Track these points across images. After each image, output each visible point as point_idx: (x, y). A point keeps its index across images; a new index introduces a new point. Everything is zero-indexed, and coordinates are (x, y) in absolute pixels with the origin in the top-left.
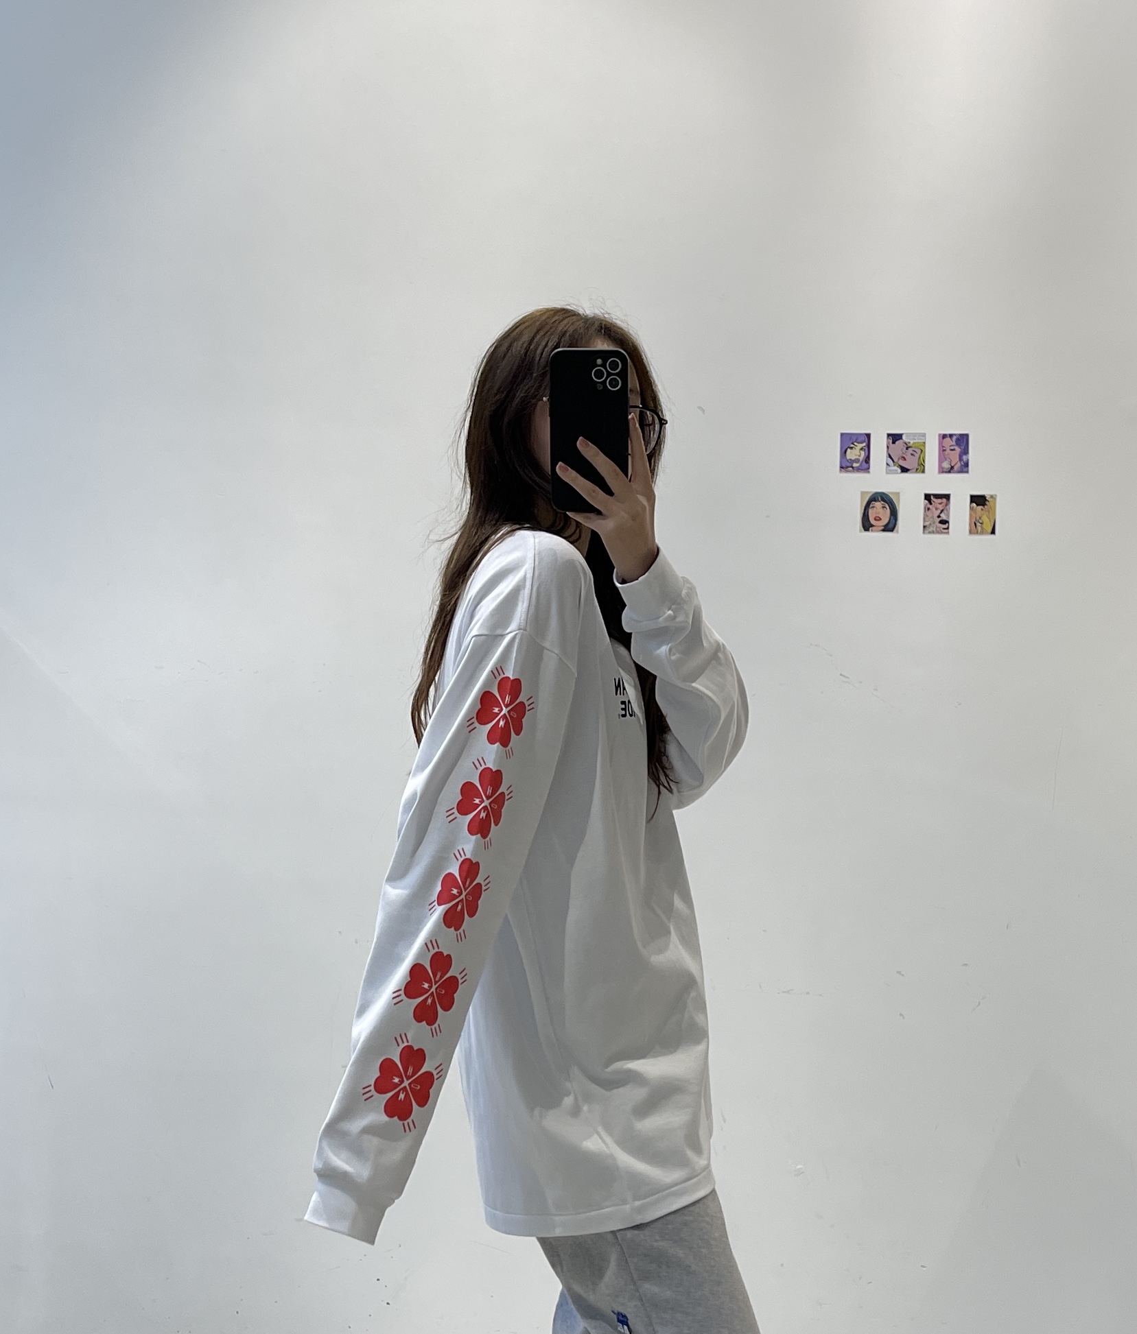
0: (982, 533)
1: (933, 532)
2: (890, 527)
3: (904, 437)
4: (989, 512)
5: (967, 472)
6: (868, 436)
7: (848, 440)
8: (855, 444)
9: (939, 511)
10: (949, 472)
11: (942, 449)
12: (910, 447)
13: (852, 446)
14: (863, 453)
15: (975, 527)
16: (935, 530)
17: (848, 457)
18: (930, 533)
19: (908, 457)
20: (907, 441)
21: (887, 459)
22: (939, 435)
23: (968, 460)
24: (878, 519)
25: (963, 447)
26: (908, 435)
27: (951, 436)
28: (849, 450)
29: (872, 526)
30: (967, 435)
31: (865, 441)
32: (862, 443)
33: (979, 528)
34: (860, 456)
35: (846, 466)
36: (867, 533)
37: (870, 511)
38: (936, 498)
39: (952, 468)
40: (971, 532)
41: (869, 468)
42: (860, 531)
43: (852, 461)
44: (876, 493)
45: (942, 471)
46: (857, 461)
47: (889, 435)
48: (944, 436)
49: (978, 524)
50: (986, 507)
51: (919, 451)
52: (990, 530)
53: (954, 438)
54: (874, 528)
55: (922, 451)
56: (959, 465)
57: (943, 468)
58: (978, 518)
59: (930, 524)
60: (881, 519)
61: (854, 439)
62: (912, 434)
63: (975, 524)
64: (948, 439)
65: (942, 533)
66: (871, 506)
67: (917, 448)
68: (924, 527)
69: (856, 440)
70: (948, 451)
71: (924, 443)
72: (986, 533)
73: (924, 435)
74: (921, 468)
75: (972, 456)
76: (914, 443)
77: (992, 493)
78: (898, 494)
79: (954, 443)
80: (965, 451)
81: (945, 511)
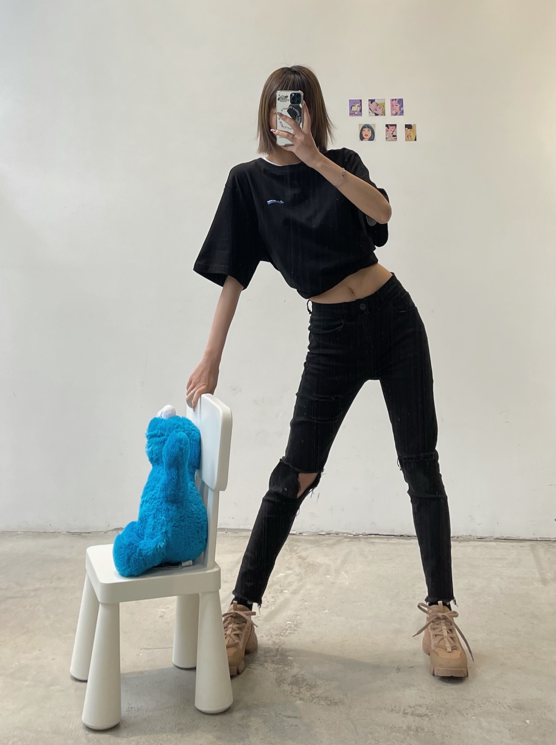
0: (411, 140)
1: (390, 140)
2: (372, 139)
3: (375, 101)
4: (413, 131)
5: (403, 115)
6: (361, 101)
7: (352, 103)
8: (356, 104)
9: (392, 132)
10: (396, 115)
11: (392, 105)
12: (378, 105)
13: (354, 105)
14: (359, 108)
15: (408, 138)
16: (391, 139)
17: (353, 110)
18: (389, 141)
19: (378, 109)
20: (377, 102)
21: (369, 111)
22: (391, 99)
23: (403, 110)
24: (366, 135)
25: (401, 104)
26: (378, 100)
27: (395, 100)
28: (353, 107)
29: (364, 138)
30: (402, 99)
31: (359, 103)
32: (358, 103)
33: (410, 139)
34: (358, 109)
35: (352, 114)
36: (362, 141)
37: (363, 132)
38: (391, 126)
39: (397, 113)
40: (406, 140)
41: (361, 114)
42: (359, 140)
43: (355, 112)
44: (365, 125)
45: (392, 115)
46: (356, 111)
47: (369, 100)
48: (393, 100)
49: (409, 137)
50: (412, 129)
51: (382, 106)
52: (414, 139)
53: (397, 101)
54: (365, 139)
55: (384, 106)
56: (399, 112)
57: (393, 114)
58: (409, 134)
59: (389, 137)
60: (367, 135)
61: (355, 102)
62: (380, 99)
63: (408, 137)
64: (394, 101)
65: (394, 141)
66: (363, 130)
67: (382, 105)
68: (386, 138)
69: (356, 102)
70: (395, 106)
71: (385, 103)
72: (413, 140)
73: (384, 100)
74: (384, 114)
75: (405, 108)
76: (380, 103)
77: (414, 123)
78: (374, 125)
79: (397, 103)
80: (402, 106)
81: (394, 131)
